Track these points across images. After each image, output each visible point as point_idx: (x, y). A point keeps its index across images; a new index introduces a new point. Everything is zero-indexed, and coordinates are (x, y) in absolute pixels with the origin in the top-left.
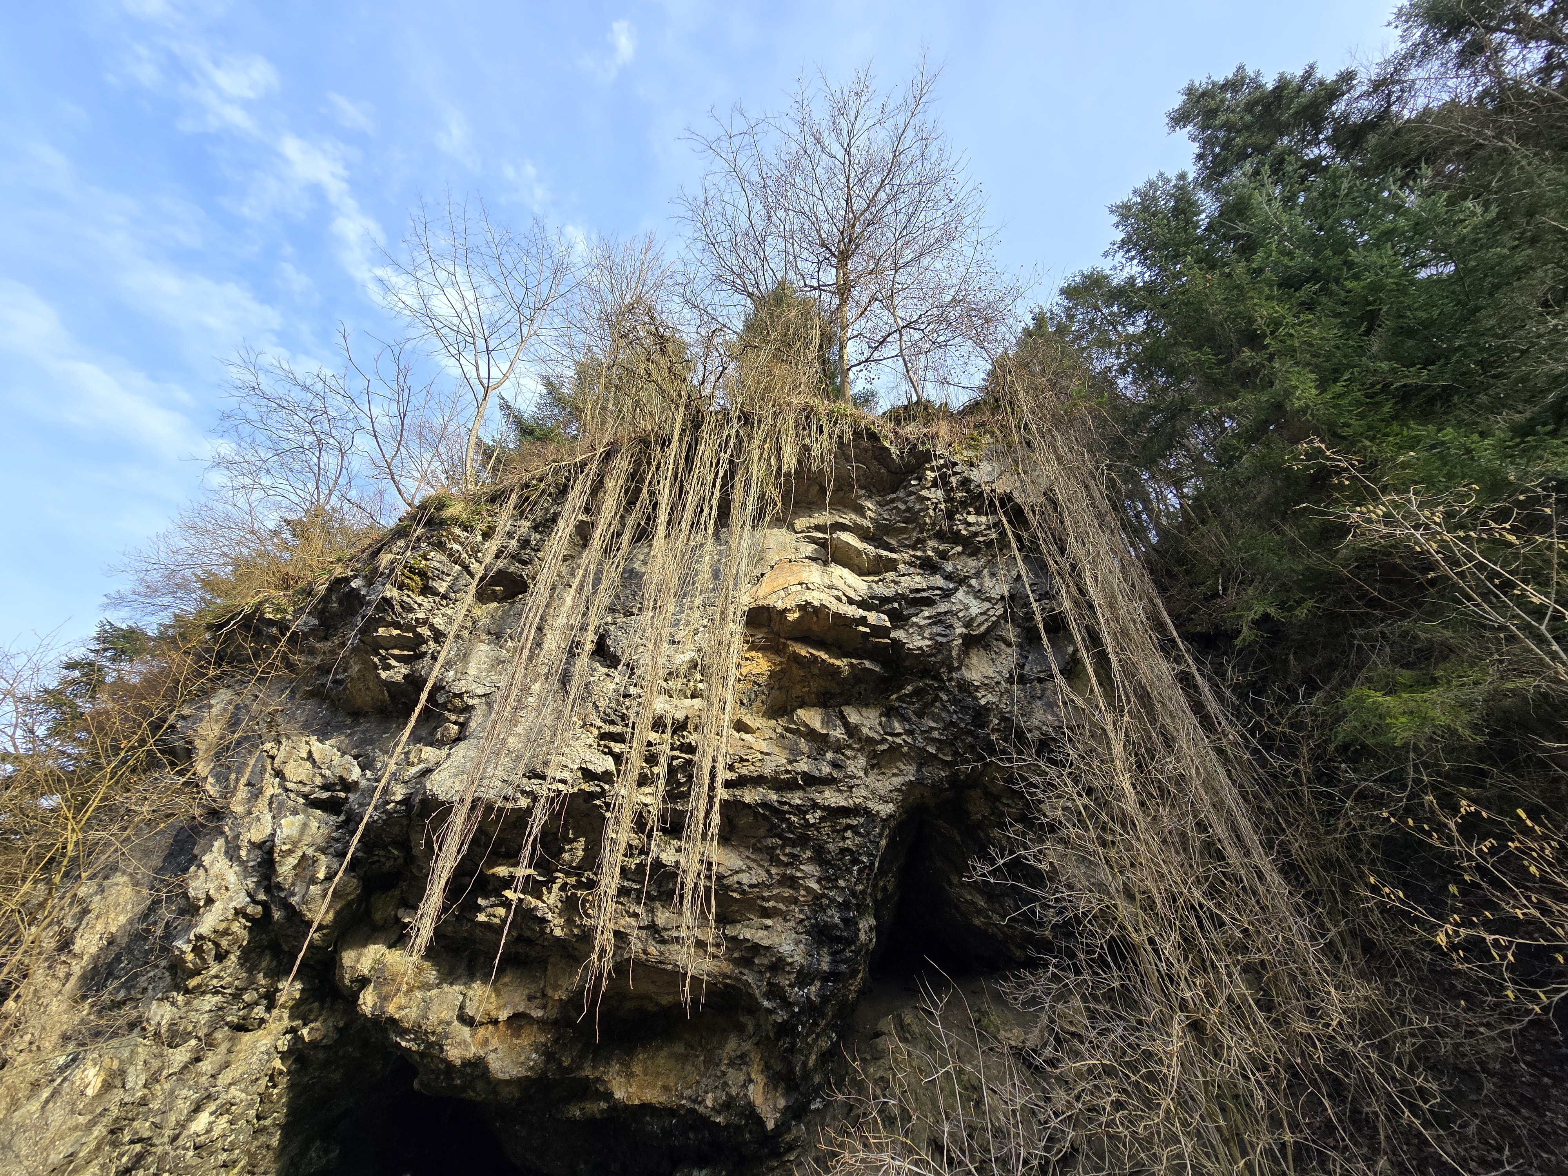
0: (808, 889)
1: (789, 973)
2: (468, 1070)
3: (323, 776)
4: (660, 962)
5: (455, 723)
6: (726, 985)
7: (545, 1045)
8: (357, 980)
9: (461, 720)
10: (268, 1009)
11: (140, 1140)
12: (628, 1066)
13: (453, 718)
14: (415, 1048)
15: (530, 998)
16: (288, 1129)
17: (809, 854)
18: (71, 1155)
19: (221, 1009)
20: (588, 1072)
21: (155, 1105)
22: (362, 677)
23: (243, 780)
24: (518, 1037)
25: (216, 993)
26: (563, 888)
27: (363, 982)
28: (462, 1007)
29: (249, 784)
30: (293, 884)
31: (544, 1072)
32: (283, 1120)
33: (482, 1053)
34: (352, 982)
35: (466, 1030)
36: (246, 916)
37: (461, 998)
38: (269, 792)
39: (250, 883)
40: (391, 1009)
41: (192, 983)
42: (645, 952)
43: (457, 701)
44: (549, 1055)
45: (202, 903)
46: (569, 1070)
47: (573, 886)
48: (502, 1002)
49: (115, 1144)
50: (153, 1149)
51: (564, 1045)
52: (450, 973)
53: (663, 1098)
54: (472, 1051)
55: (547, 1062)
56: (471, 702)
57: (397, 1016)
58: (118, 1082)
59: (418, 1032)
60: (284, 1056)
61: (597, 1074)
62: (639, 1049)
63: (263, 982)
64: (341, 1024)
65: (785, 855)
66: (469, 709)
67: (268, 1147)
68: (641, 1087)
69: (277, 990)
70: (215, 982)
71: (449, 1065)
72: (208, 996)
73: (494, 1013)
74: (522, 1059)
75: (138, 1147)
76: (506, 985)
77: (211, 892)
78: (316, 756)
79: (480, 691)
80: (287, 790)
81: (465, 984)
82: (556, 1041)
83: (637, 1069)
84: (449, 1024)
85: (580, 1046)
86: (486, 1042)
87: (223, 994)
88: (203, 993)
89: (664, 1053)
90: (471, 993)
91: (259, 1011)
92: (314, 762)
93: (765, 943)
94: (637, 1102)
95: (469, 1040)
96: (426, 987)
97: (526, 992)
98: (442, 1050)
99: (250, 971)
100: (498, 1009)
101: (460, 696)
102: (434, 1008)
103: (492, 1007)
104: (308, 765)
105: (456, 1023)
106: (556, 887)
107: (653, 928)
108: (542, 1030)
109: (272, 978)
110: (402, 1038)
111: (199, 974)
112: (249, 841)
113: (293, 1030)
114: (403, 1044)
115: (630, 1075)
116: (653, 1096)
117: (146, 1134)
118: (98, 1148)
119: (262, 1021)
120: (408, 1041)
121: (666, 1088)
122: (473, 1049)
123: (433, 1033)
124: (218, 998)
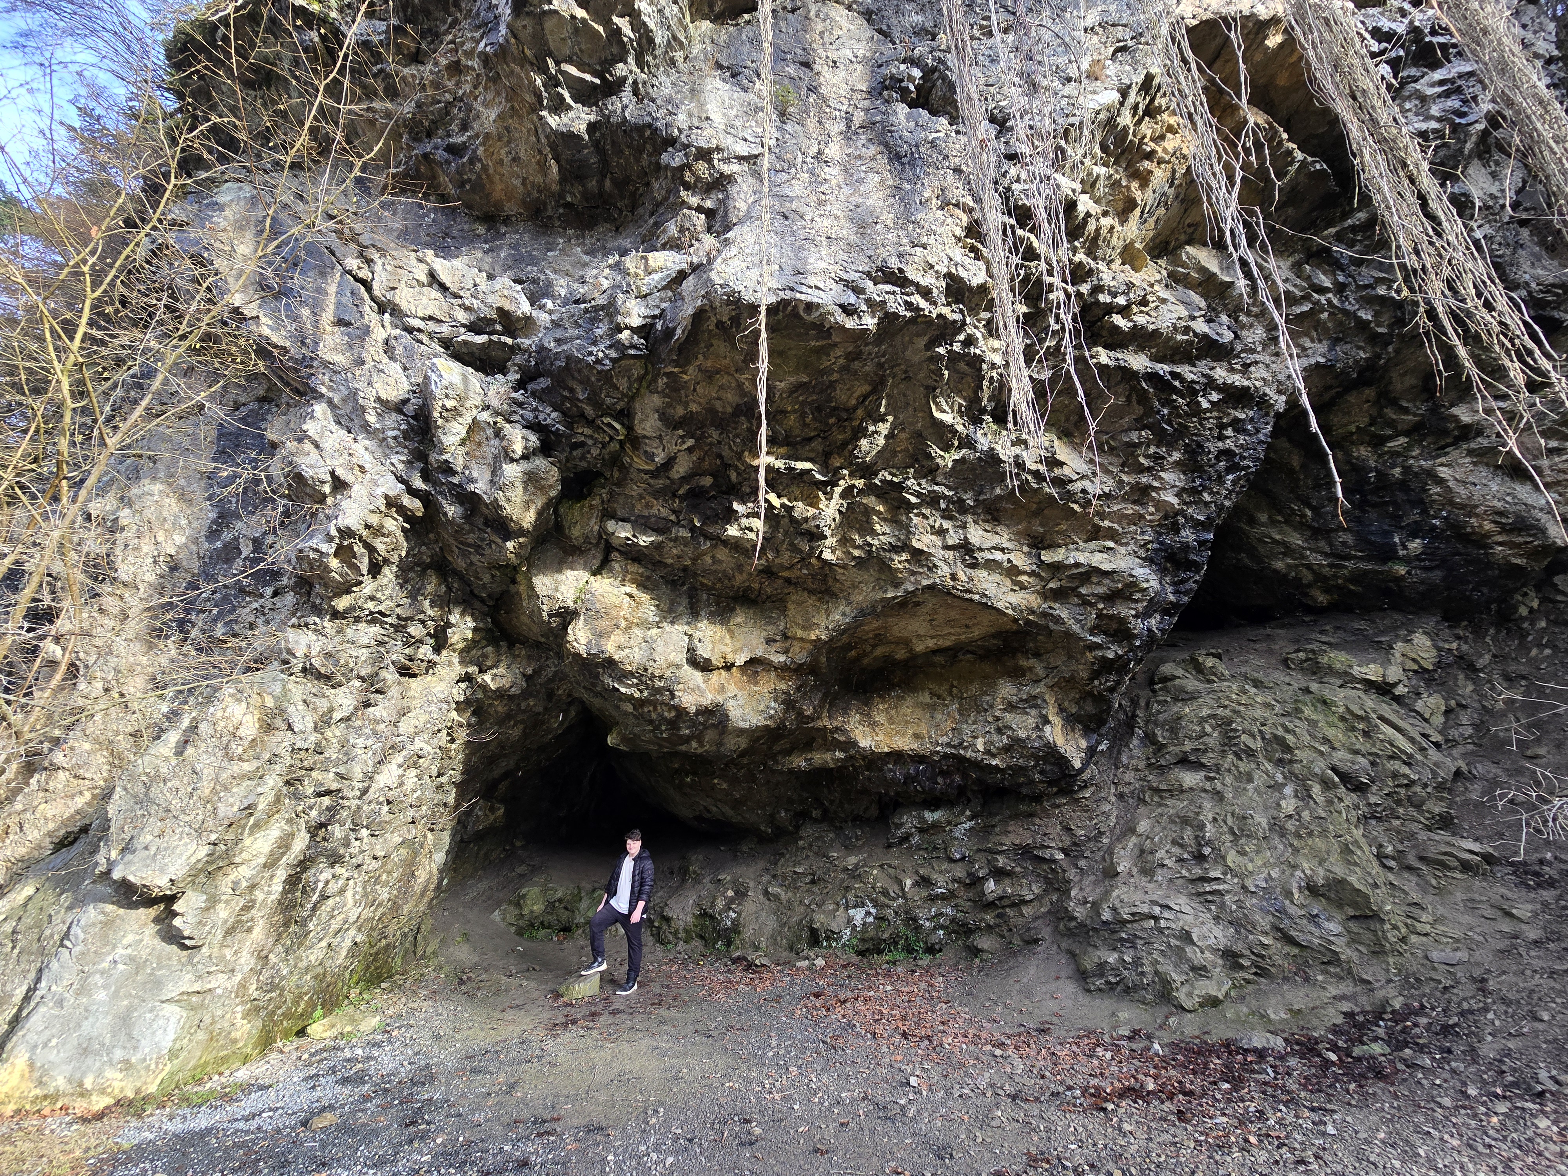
0: (1159, 504)
1: (1137, 601)
2: (701, 719)
3: (467, 309)
4: (968, 591)
5: (699, 209)
6: (1028, 622)
7: (787, 693)
8: (558, 614)
9: (709, 204)
10: (437, 650)
11: (328, 793)
12: (869, 715)
13: (694, 201)
14: (637, 695)
15: (769, 641)
16: (463, 788)
17: (1176, 456)
18: (249, 807)
19: (381, 643)
20: (825, 722)
21: (332, 753)
22: (505, 135)
23: (328, 316)
24: (756, 684)
25: (373, 622)
26: (847, 493)
27: (567, 616)
28: (691, 650)
29: (341, 322)
30: (466, 467)
31: (783, 721)
32: (458, 778)
33: (720, 699)
34: (550, 616)
35: (698, 676)
36: (402, 510)
37: (686, 638)
38: (379, 334)
39: (398, 460)
40: (610, 647)
41: (342, 603)
42: (954, 577)
43: (701, 167)
44: (789, 704)
45: (327, 489)
46: (811, 719)
47: (861, 491)
48: (738, 645)
49: (297, 797)
50: (346, 803)
51: (805, 693)
52: (670, 611)
53: (915, 746)
54: (708, 699)
55: (786, 711)
56: (726, 169)
57: (616, 657)
58: (279, 722)
59: (642, 676)
60: (460, 707)
61: (835, 724)
62: (877, 700)
63: (430, 612)
64: (529, 671)
65: (1147, 456)
66: (721, 182)
67: (445, 805)
68: (889, 735)
69: (449, 625)
70: (370, 605)
71: (681, 712)
72: (362, 626)
73: (730, 658)
74: (762, 707)
75: (326, 801)
76: (738, 625)
77: (339, 472)
78: (445, 278)
79: (742, 149)
80: (410, 330)
81: (688, 624)
82: (798, 689)
83: (880, 718)
84: (678, 667)
85: (820, 695)
86: (722, 689)
87: (382, 624)
88: (357, 620)
89: (909, 701)
90: (697, 634)
91: (425, 651)
92: (443, 288)
93: (1106, 567)
94: (886, 750)
95: (703, 686)
96: (645, 625)
97: (764, 634)
98: (673, 696)
99: (413, 596)
100: (735, 652)
101: (705, 155)
102: (660, 649)
103: (728, 649)
104: (435, 293)
105: (686, 667)
106: (838, 490)
107: (965, 548)
108: (782, 678)
109: (441, 608)
110: (621, 682)
111: (348, 591)
112: (379, 399)
113: (467, 678)
114: (623, 690)
115: (873, 725)
116: (905, 743)
117: (334, 786)
118: (278, 800)
119: (431, 664)
120: (629, 686)
121: (917, 736)
122: (710, 696)
123: (661, 677)
124: (375, 630)
